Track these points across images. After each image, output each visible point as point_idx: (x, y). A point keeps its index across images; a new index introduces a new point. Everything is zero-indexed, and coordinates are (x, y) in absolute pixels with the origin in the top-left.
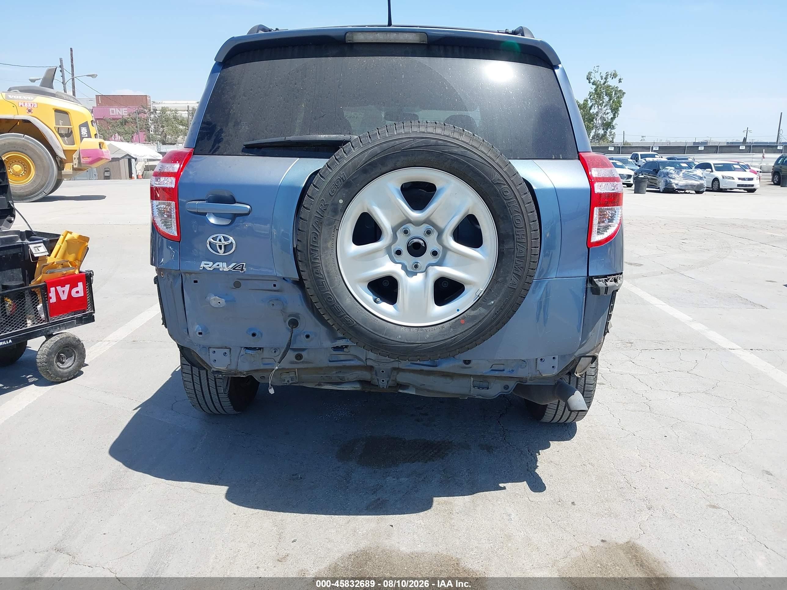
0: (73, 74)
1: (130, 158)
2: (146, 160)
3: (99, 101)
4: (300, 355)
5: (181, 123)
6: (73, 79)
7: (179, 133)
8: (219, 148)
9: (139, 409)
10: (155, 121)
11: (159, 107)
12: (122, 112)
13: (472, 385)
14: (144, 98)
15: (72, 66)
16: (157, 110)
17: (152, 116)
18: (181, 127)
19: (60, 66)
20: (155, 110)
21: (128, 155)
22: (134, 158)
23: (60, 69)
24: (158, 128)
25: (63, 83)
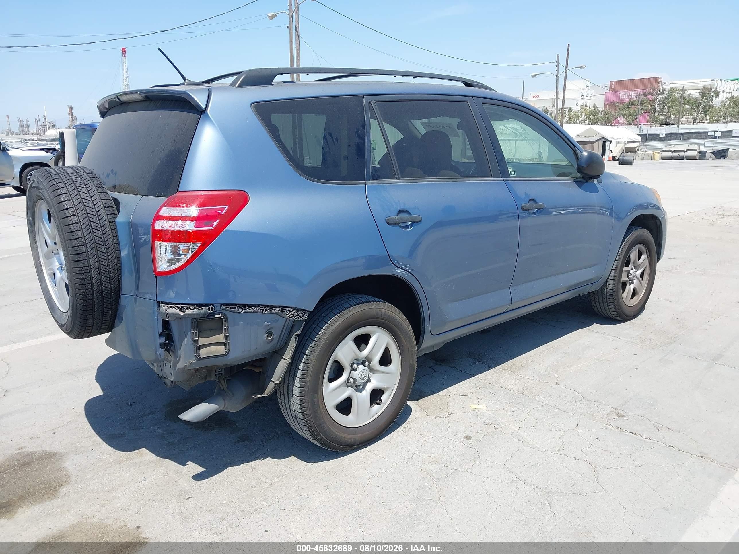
0: (567, 67)
1: (605, 141)
3: (612, 86)
5: (688, 103)
6: (566, 72)
7: (685, 113)
10: (662, 103)
11: (667, 88)
12: (631, 95)
14: (656, 79)
15: (567, 60)
16: (665, 91)
17: (660, 97)
18: (688, 107)
19: (556, 62)
20: (664, 91)
21: (604, 138)
22: (609, 141)
23: (556, 64)
24: (663, 108)
25: (556, 76)
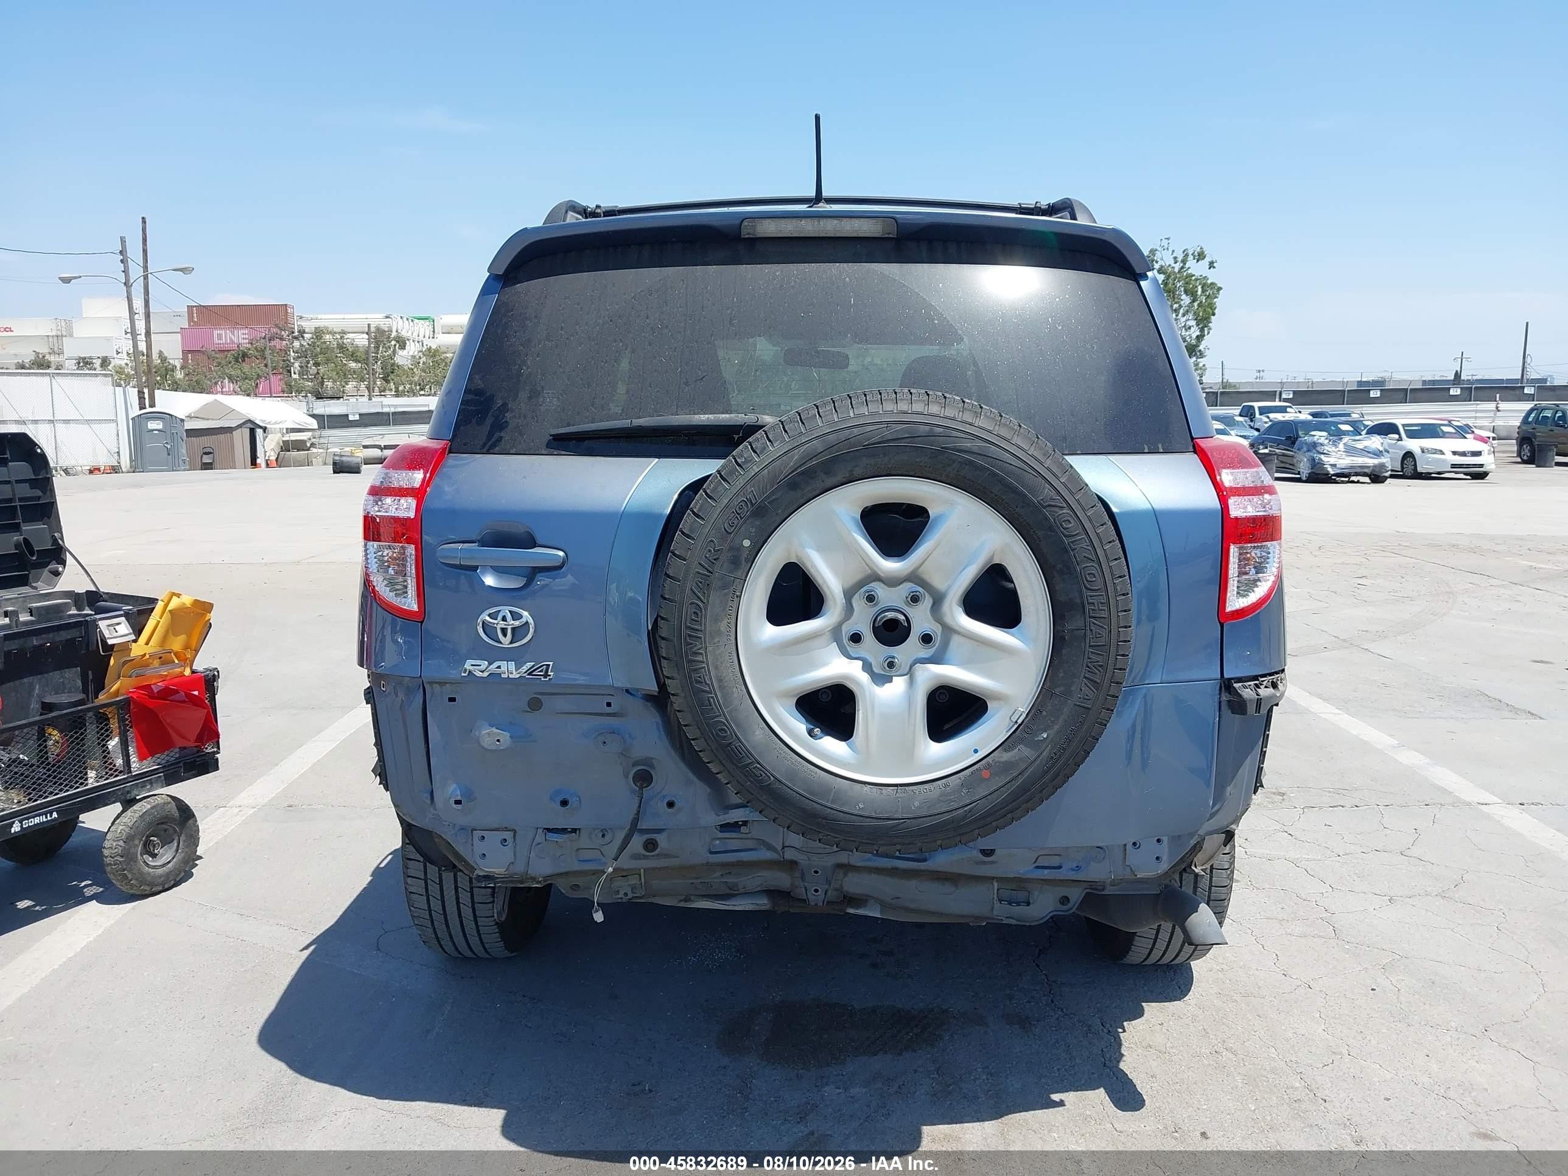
0: (146, 268)
1: (252, 427)
2: (285, 431)
3: (193, 316)
4: (654, 842)
5: (353, 357)
6: (146, 278)
7: (349, 376)
8: (501, 440)
9: (312, 948)
10: (302, 354)
11: (309, 326)
12: (238, 337)
13: (995, 897)
14: (282, 311)
15: (145, 251)
16: (304, 332)
17: (296, 344)
18: (353, 365)
19: (121, 252)
20: (302, 332)
21: (250, 421)
22: (261, 427)
23: (122, 257)
24: (307, 366)
25: (125, 284)
